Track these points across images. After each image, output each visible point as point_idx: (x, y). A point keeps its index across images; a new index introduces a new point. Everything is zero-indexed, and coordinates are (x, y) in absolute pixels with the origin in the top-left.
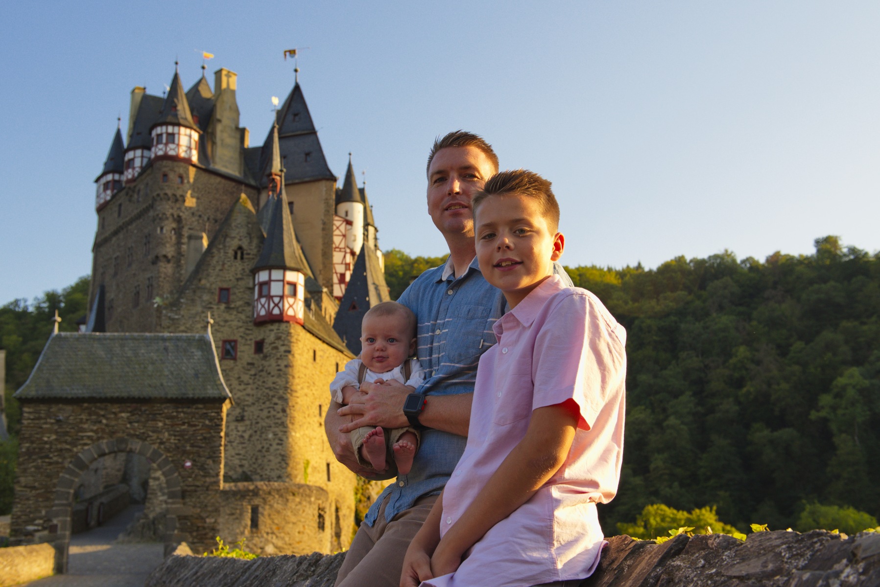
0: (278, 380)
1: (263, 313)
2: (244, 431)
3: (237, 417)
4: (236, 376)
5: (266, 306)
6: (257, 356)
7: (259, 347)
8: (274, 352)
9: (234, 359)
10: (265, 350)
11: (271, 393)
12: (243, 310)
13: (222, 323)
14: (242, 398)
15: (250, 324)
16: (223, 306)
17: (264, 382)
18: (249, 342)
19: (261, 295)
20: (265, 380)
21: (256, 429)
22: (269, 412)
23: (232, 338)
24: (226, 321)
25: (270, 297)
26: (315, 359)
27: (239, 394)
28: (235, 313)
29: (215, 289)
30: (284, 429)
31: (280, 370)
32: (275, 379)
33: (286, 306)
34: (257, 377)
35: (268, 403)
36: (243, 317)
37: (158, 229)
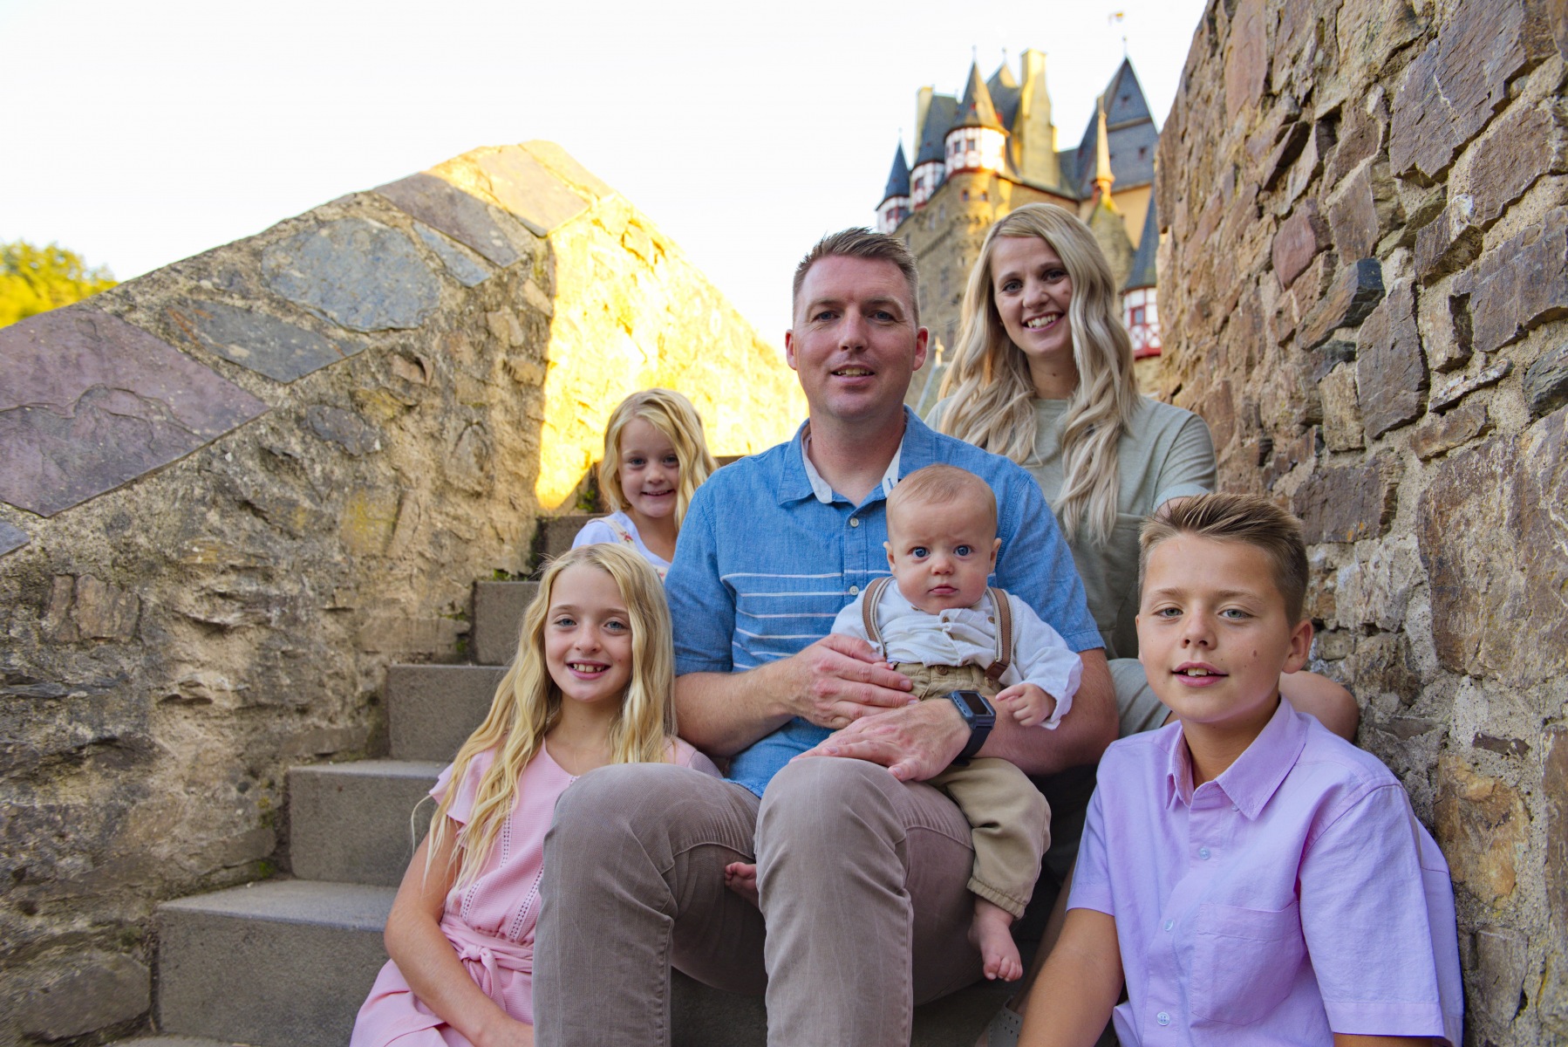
5: (1142, 336)
25: (1145, 325)
37: (959, 262)
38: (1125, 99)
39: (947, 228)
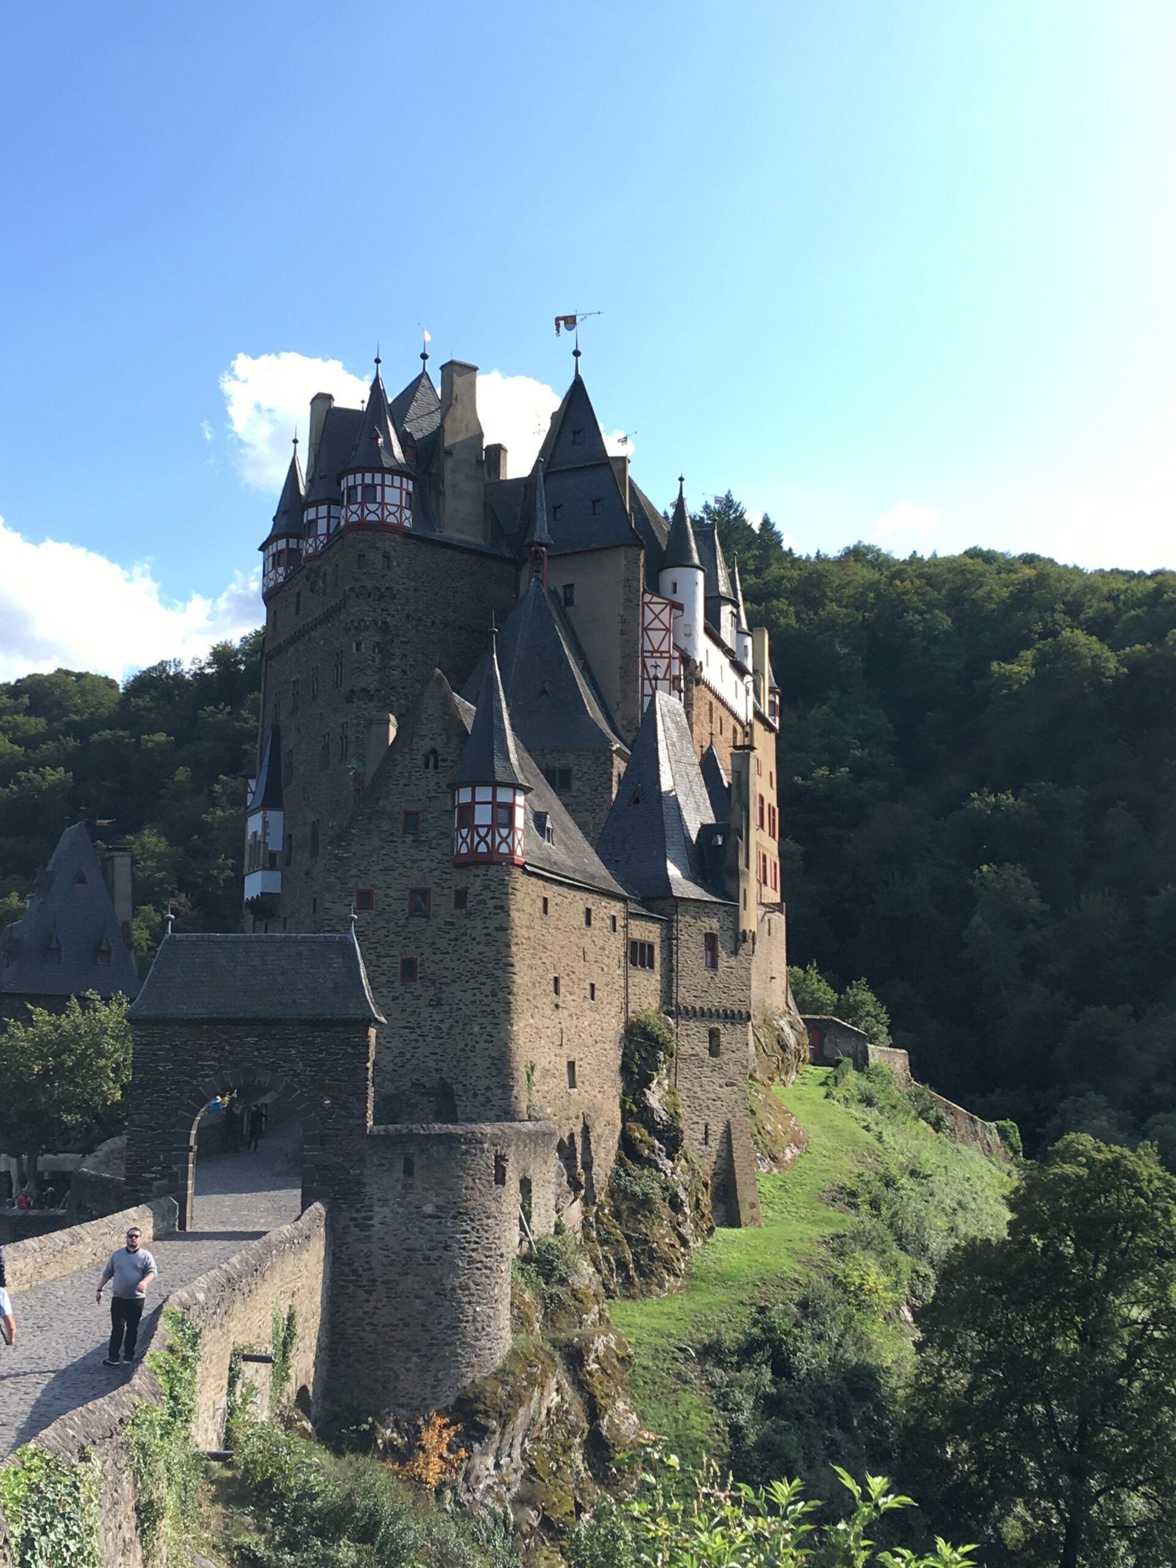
0: (486, 949)
1: (464, 850)
2: (441, 1021)
3: (432, 1000)
4: (430, 941)
5: (468, 840)
6: (458, 912)
7: (461, 898)
8: (480, 907)
9: (427, 916)
10: (469, 905)
11: (477, 968)
12: (438, 844)
13: (409, 864)
14: (438, 973)
15: (448, 865)
16: (409, 839)
17: (467, 951)
18: (447, 891)
19: (461, 826)
20: (469, 947)
21: (457, 1018)
22: (474, 995)
23: (422, 886)
24: (414, 861)
25: (473, 828)
26: (545, 912)
27: (434, 968)
28: (427, 848)
29: (399, 813)
30: (496, 1021)
31: (487, 935)
32: (481, 948)
33: (498, 839)
34: (458, 942)
35: (472, 981)
36: (438, 855)
37: (354, 645)
38: (575, 433)
39: (341, 597)
